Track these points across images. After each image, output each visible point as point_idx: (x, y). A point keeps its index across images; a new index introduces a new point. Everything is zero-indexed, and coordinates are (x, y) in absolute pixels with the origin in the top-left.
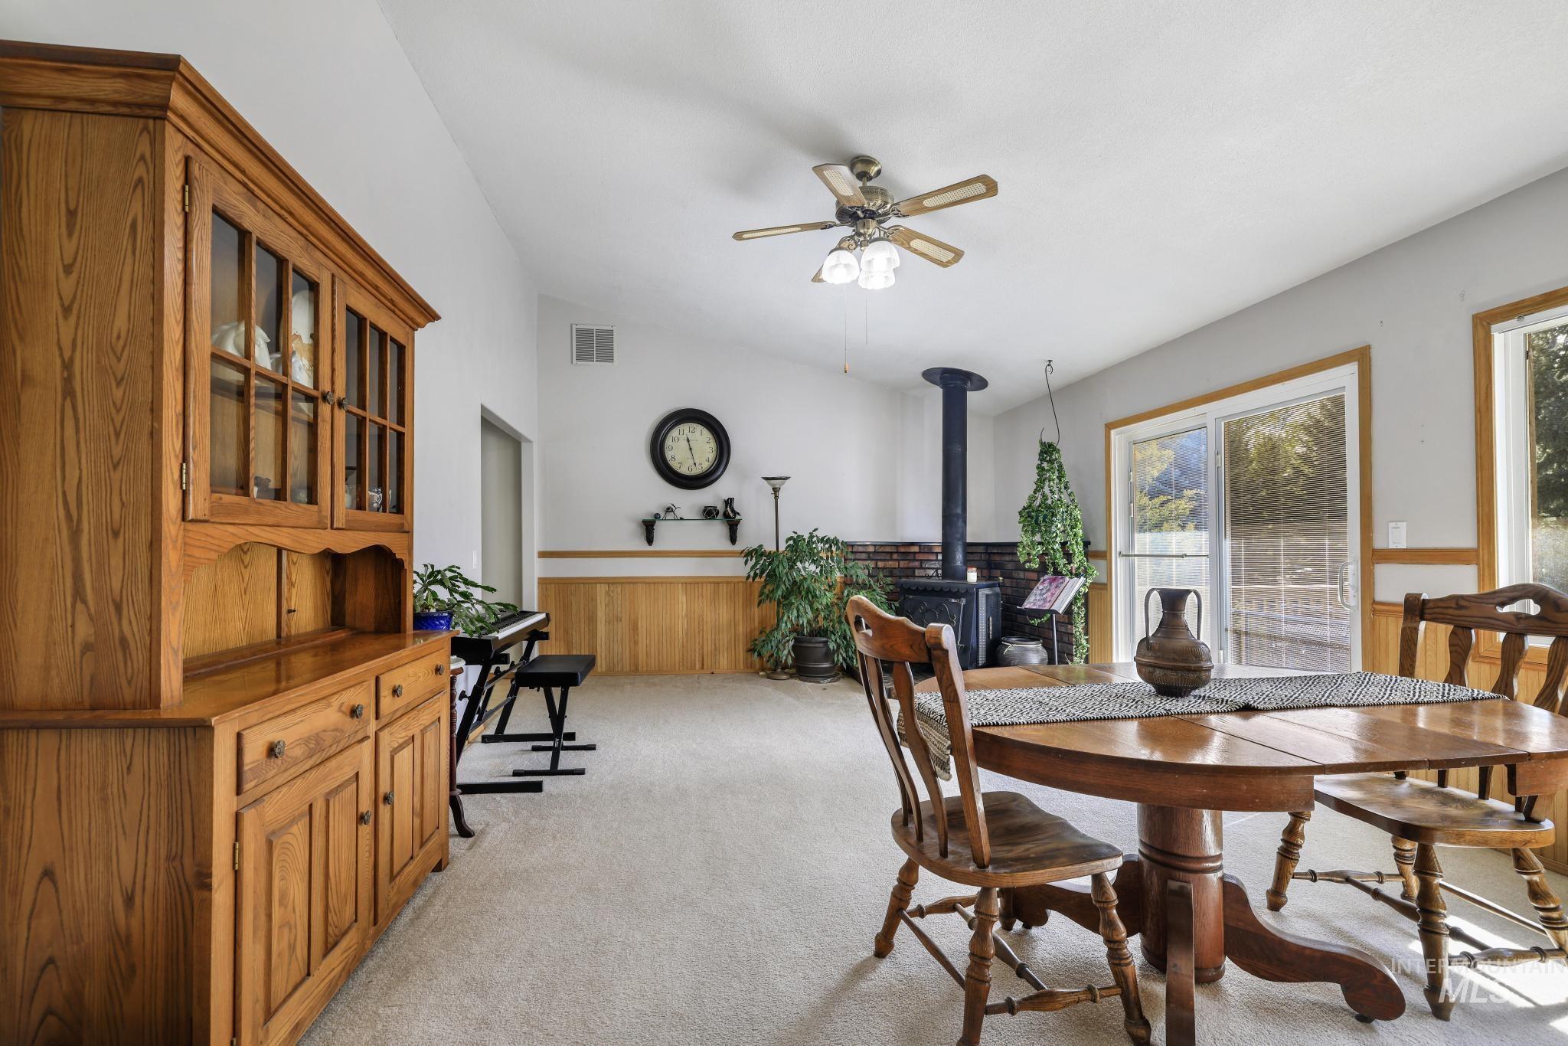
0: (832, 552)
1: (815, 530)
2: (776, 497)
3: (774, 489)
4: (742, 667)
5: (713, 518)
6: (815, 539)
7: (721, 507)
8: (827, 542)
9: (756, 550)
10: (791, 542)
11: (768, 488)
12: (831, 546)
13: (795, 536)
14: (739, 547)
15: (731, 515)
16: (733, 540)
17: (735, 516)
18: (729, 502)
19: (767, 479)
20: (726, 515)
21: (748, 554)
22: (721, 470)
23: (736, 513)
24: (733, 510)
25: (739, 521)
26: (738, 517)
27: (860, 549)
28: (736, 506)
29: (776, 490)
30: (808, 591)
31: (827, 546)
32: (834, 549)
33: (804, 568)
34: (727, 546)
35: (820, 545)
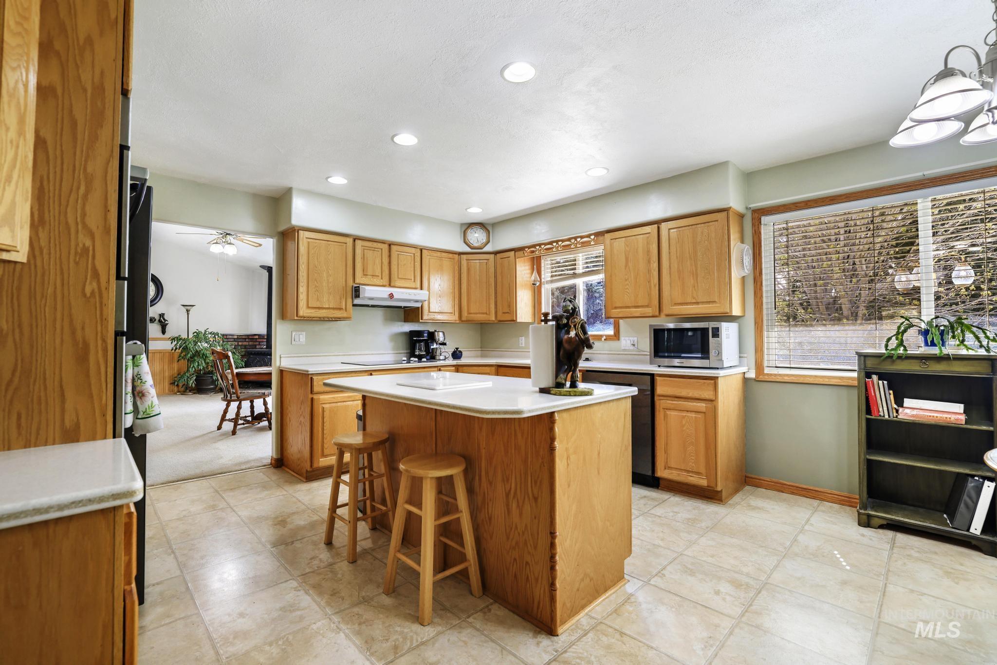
0: (215, 338)
1: (207, 329)
2: (188, 314)
3: (187, 310)
4: (167, 392)
5: (153, 322)
6: (207, 333)
7: (157, 318)
8: (213, 334)
9: (177, 338)
10: (195, 334)
11: (184, 310)
12: (215, 336)
13: (197, 331)
14: (167, 335)
15: (163, 321)
16: (164, 332)
17: (165, 321)
18: (162, 315)
19: (183, 306)
20: (160, 321)
21: (173, 339)
22: (158, 299)
23: (165, 320)
24: (164, 319)
25: (167, 324)
26: (166, 322)
27: (230, 337)
28: (166, 317)
29: (188, 311)
30: (203, 354)
31: (213, 336)
32: (216, 337)
33: (202, 345)
34: (161, 335)
35: (209, 336)
